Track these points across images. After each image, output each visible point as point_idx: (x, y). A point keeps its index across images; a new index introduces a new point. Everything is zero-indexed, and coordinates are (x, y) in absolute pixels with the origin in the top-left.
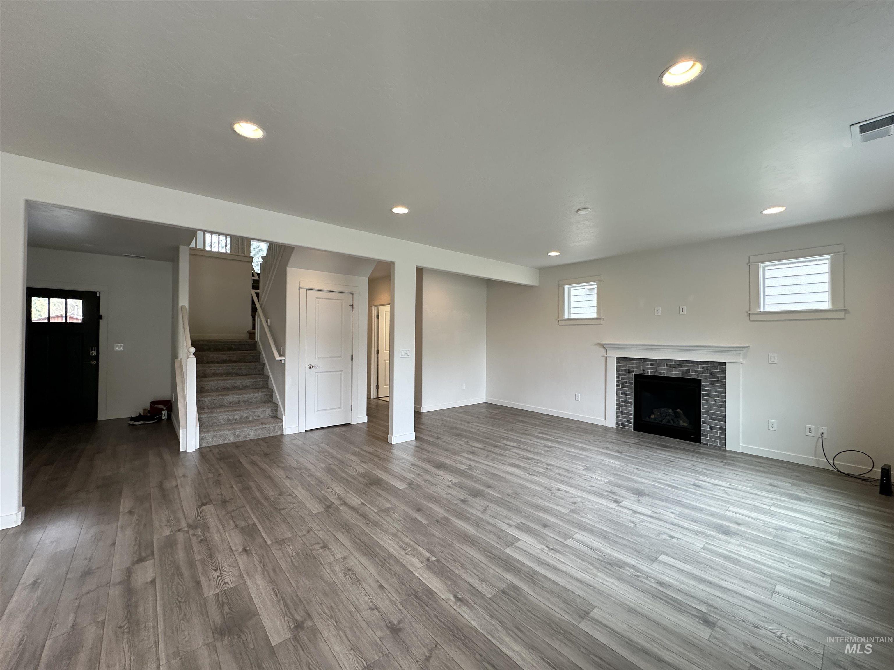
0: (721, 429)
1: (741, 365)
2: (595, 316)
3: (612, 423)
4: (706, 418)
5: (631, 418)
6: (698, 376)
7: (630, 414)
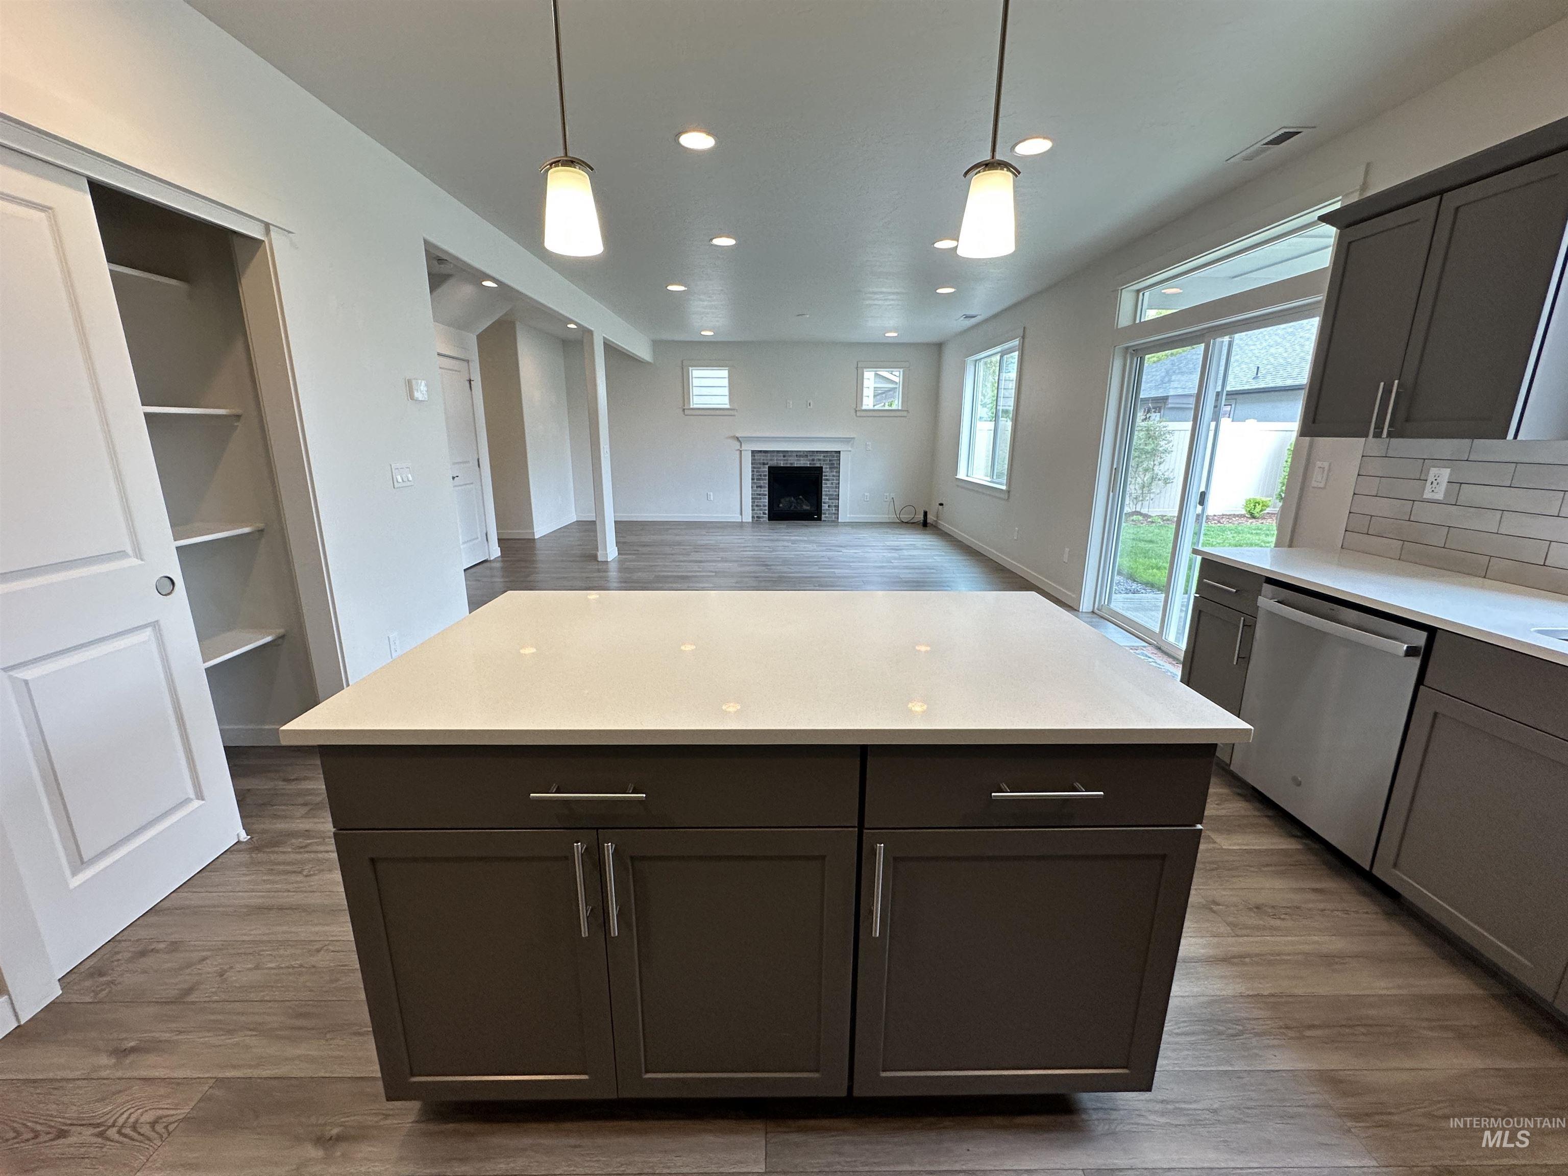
0: (835, 506)
1: (849, 453)
2: (728, 406)
3: (748, 517)
4: (825, 499)
5: (765, 510)
6: (820, 464)
7: (764, 506)
